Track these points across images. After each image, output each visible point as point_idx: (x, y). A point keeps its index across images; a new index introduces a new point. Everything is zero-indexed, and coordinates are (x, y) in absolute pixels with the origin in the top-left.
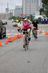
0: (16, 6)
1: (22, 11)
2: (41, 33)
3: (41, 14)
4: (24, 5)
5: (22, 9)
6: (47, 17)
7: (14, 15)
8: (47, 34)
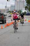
0: (11, 5)
1: (15, 8)
2: (26, 21)
3: (26, 10)
4: (16, 4)
5: (15, 6)
6: (29, 11)
7: (10, 10)
8: (29, 21)
